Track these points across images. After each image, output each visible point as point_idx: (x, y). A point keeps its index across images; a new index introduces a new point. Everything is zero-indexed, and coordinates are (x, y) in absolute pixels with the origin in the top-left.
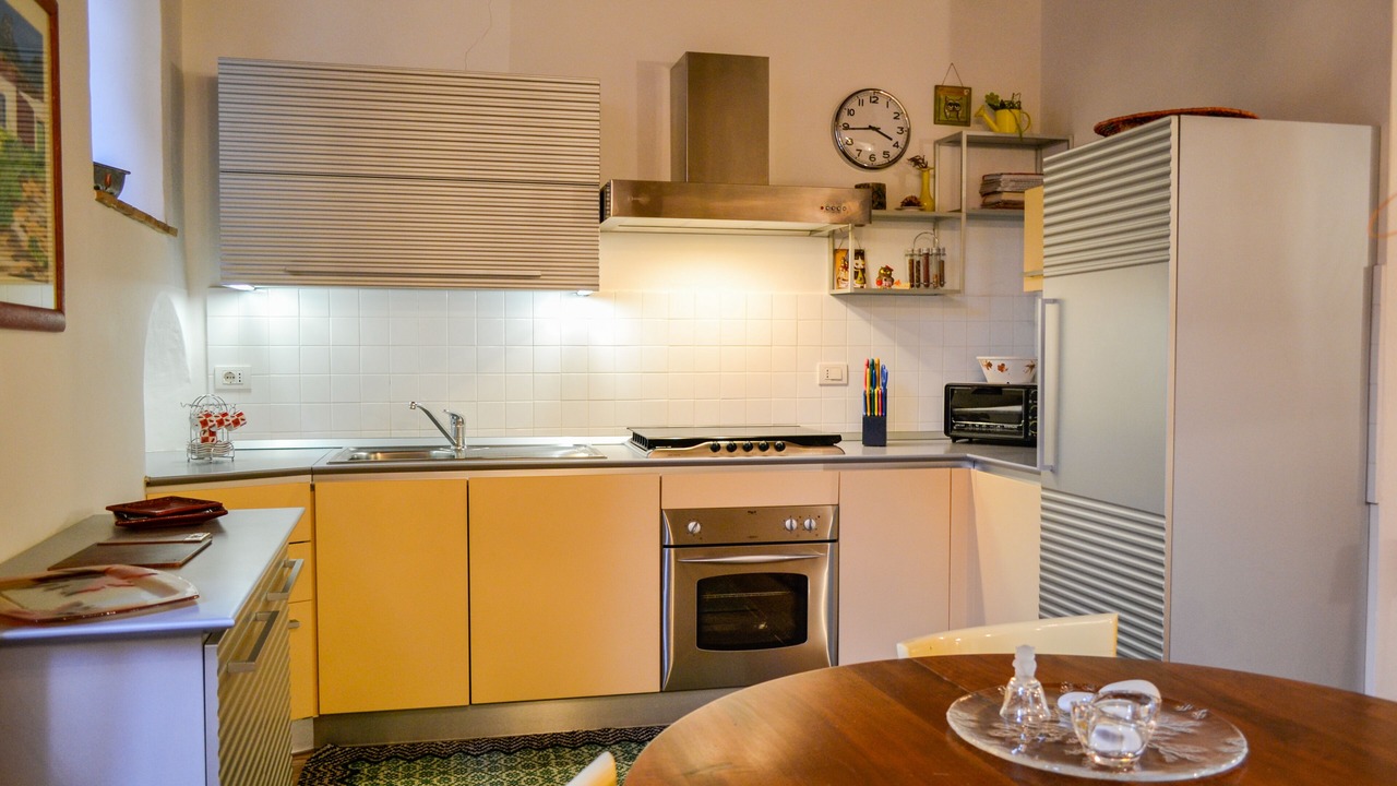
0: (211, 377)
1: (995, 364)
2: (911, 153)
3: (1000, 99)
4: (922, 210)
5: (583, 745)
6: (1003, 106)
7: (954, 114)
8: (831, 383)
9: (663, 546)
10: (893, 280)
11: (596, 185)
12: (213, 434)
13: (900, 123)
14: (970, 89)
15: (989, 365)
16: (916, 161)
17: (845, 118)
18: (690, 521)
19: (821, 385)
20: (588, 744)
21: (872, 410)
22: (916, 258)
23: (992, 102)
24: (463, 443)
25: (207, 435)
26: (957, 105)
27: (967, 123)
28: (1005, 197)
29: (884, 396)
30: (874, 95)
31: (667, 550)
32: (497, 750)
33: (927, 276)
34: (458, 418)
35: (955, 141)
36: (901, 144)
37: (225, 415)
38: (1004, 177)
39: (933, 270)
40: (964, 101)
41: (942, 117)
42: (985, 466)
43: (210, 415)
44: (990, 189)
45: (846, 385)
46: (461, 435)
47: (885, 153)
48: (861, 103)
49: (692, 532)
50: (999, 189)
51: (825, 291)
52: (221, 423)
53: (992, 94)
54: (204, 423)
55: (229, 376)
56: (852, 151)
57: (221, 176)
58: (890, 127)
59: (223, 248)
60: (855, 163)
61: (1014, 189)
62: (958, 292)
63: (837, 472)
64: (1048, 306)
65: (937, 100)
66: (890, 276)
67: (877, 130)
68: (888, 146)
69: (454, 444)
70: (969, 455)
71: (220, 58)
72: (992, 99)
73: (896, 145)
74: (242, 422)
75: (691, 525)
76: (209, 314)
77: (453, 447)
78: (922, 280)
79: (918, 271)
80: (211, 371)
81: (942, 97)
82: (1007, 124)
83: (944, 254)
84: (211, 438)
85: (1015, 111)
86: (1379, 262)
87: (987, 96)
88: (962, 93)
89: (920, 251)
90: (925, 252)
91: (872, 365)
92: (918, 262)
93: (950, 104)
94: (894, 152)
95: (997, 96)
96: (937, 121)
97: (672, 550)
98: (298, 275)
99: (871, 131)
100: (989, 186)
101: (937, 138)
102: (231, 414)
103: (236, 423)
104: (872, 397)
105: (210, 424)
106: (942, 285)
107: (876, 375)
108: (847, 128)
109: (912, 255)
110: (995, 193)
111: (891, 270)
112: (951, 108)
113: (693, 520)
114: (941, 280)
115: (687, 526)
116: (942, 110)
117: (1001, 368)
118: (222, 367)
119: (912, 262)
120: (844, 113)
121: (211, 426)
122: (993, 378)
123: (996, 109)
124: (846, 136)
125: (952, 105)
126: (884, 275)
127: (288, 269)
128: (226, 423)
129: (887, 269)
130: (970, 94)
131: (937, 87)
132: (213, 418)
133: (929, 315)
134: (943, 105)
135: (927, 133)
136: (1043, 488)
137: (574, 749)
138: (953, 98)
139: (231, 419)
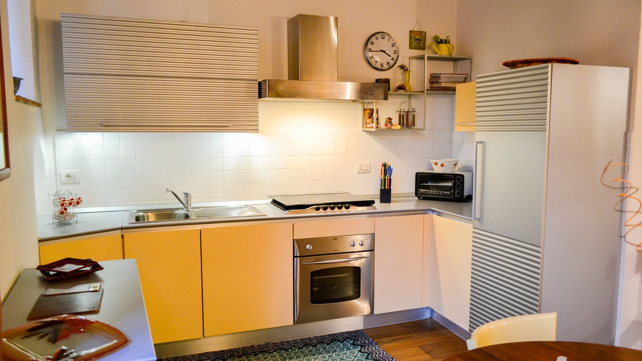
0: (58, 177)
1: (439, 164)
2: (399, 63)
3: (440, 38)
4: (406, 91)
5: (259, 353)
6: (441, 42)
7: (418, 44)
8: (363, 172)
9: (294, 257)
10: (392, 124)
11: (257, 80)
12: (66, 209)
13: (394, 49)
14: (426, 32)
15: (437, 164)
16: (402, 67)
17: (370, 46)
18: (307, 244)
19: (358, 173)
20: (261, 352)
21: (385, 186)
22: (402, 113)
23: (437, 40)
24: (191, 207)
25: (63, 210)
26: (420, 40)
27: (424, 49)
28: (443, 85)
29: (390, 180)
30: (382, 34)
31: (295, 258)
32: (218, 358)
33: (407, 121)
34: (188, 195)
35: (421, 58)
36: (395, 59)
37: (72, 199)
38: (442, 75)
39: (410, 119)
40: (423, 38)
41: (413, 46)
42: (439, 214)
43: (65, 201)
44: (436, 80)
45: (369, 173)
46: (189, 203)
47: (388, 63)
48: (377, 39)
49: (308, 250)
50: (440, 81)
51: (360, 128)
52: (70, 204)
53: (436, 35)
54: (62, 205)
55: (68, 176)
56: (372, 61)
57: (65, 76)
58: (390, 51)
59: (67, 113)
60: (373, 67)
61: (447, 81)
62: (422, 130)
63: (373, 218)
64: (479, 145)
65: (411, 38)
66: (391, 122)
67: (384, 52)
68: (389, 59)
69: (186, 208)
70: (432, 208)
71: (62, 14)
72: (437, 38)
73: (393, 59)
74: (80, 202)
75: (308, 246)
76: (56, 144)
77: (185, 209)
78: (405, 124)
79: (403, 119)
80: (58, 174)
81: (413, 36)
82: (444, 50)
83: (415, 112)
84: (65, 212)
85: (448, 44)
86: (630, 130)
87: (434, 37)
88: (422, 34)
89: (404, 110)
90: (407, 110)
91: (385, 165)
92: (403, 115)
93: (417, 40)
94: (392, 62)
95: (439, 37)
96: (411, 48)
97: (298, 258)
98: (106, 126)
99: (381, 52)
100: (434, 79)
101: (411, 56)
102: (75, 198)
103: (78, 203)
104: (385, 180)
105: (65, 205)
106: (414, 126)
107: (387, 170)
108: (370, 51)
109: (401, 112)
110: (438, 82)
111: (391, 119)
112: (417, 41)
113: (309, 244)
114: (414, 124)
115: (306, 247)
116: (413, 43)
117: (442, 165)
118: (64, 171)
119: (400, 115)
120: (369, 43)
121: (65, 206)
122: (438, 170)
123: (439, 43)
124: (370, 54)
125: (418, 40)
126: (388, 122)
127: (103, 124)
128: (73, 204)
129: (390, 119)
130: (425, 35)
131: (411, 31)
132: (66, 202)
133: (407, 139)
134: (413, 40)
135: (406, 53)
136: (474, 228)
137: (255, 355)
138: (418, 37)
139: (75, 201)
